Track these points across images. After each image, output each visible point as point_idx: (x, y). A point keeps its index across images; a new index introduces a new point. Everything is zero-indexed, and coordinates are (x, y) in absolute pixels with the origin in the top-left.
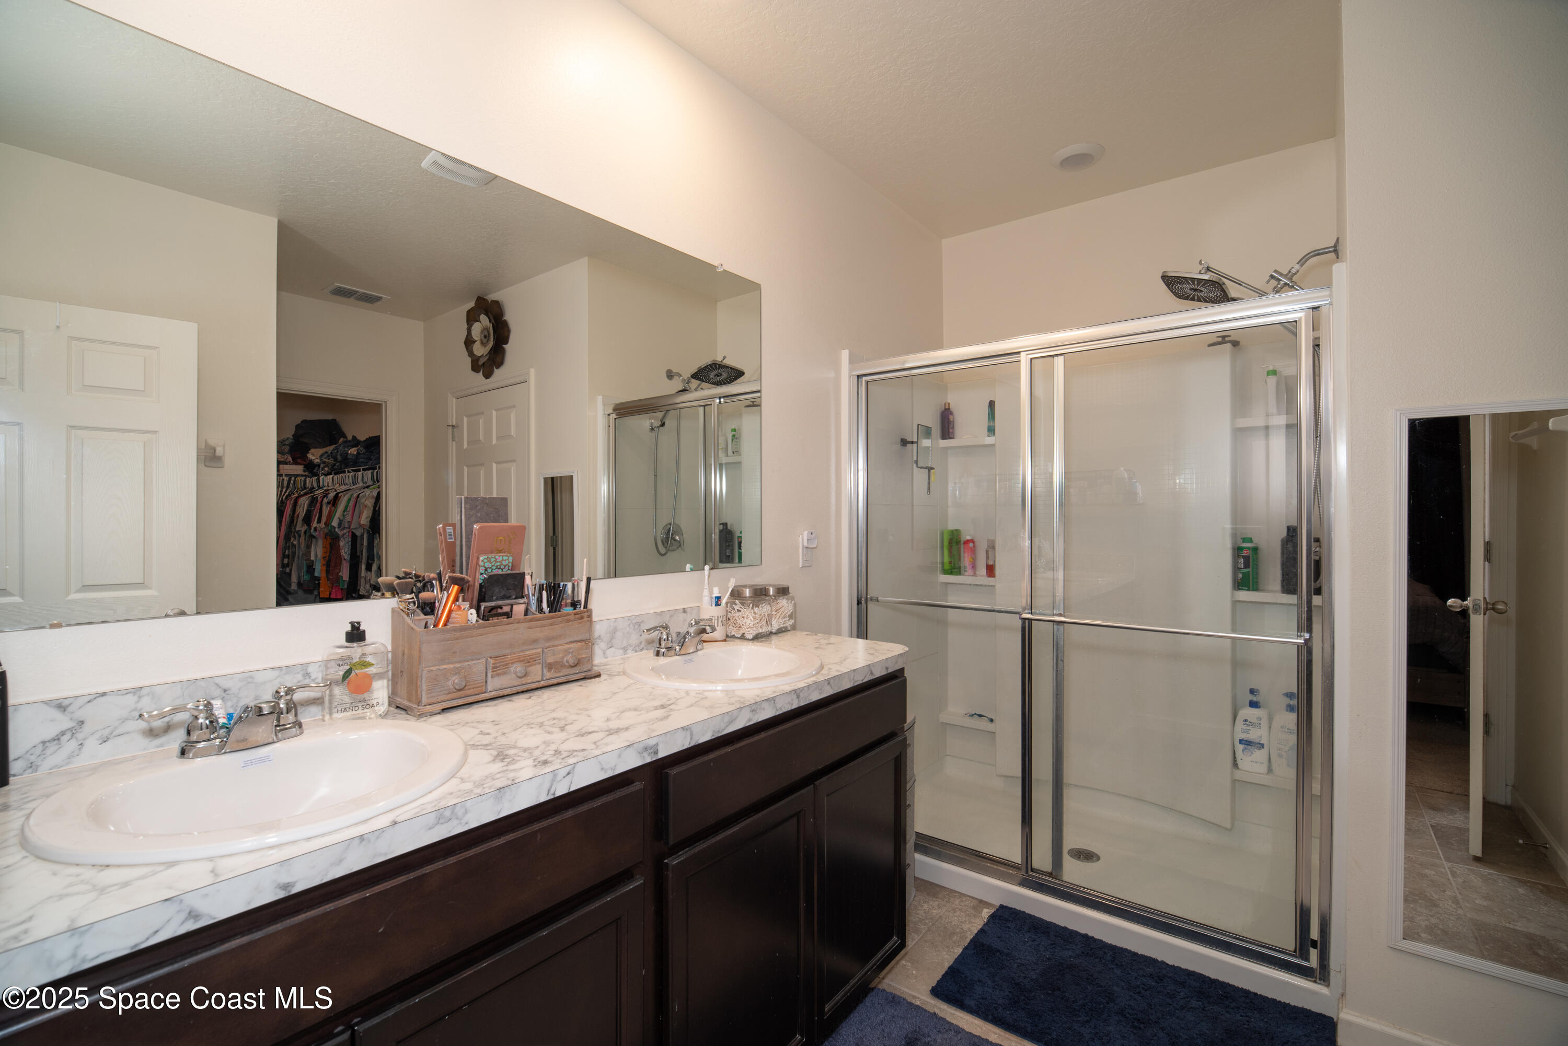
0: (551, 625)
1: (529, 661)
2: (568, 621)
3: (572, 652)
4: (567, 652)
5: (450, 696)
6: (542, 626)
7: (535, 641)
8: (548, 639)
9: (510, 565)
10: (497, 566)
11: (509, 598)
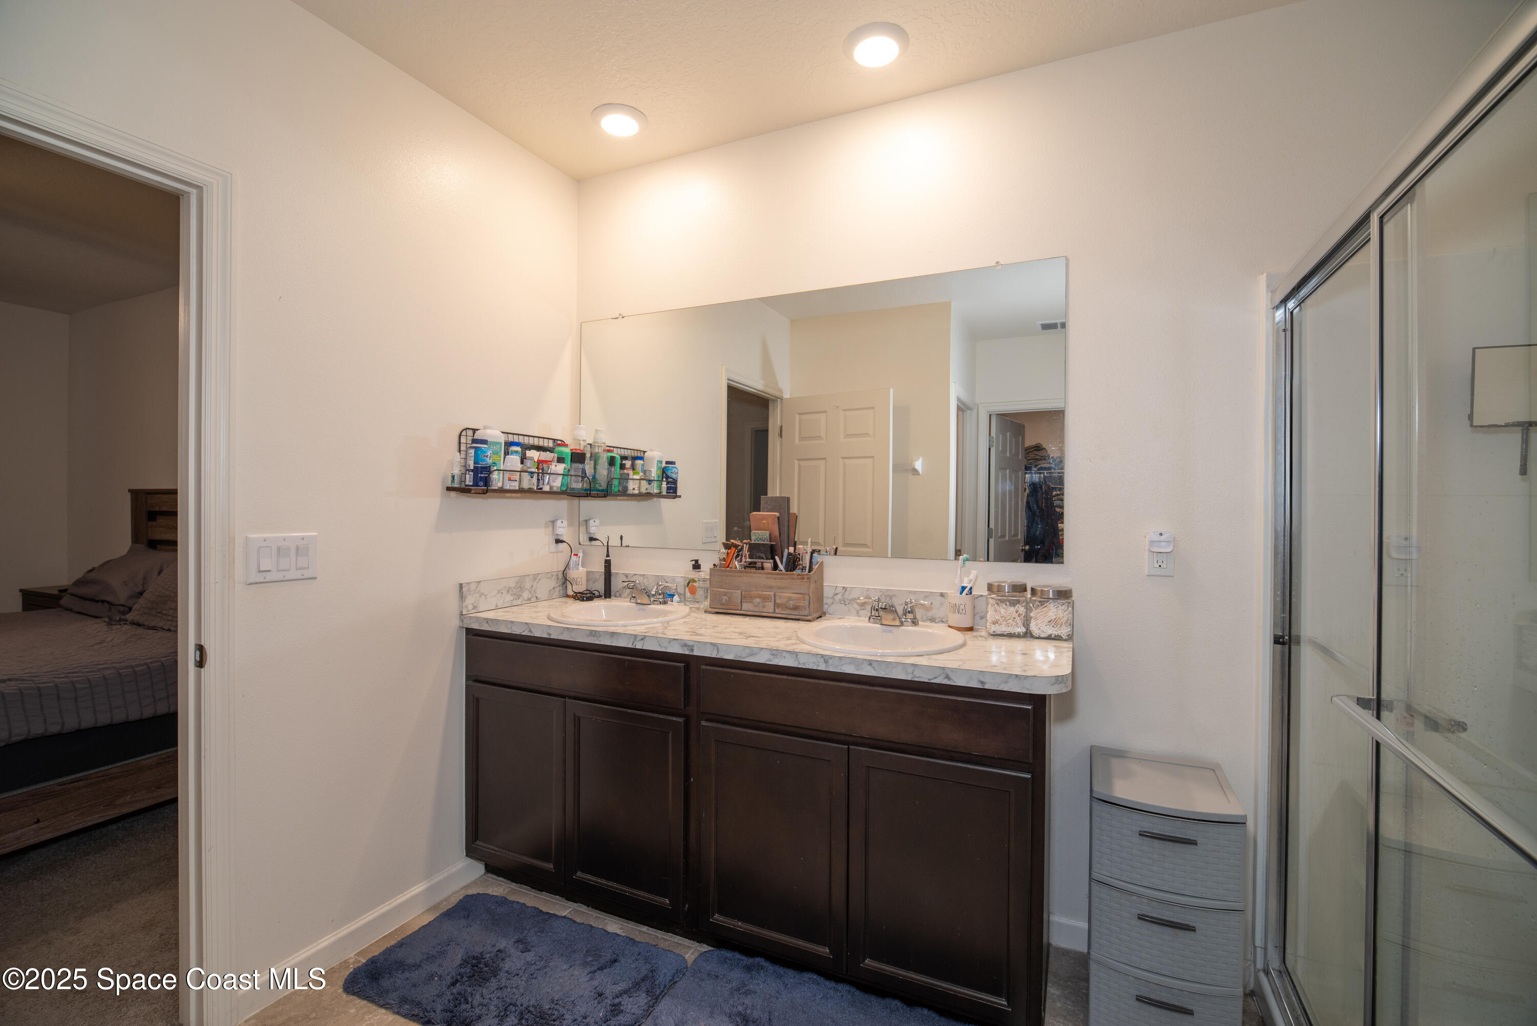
0: (781, 579)
1: (765, 599)
2: (793, 579)
3: (793, 600)
4: (790, 599)
5: (723, 607)
6: (775, 579)
7: (771, 587)
8: (779, 588)
9: (768, 538)
10: (760, 539)
11: (762, 558)
